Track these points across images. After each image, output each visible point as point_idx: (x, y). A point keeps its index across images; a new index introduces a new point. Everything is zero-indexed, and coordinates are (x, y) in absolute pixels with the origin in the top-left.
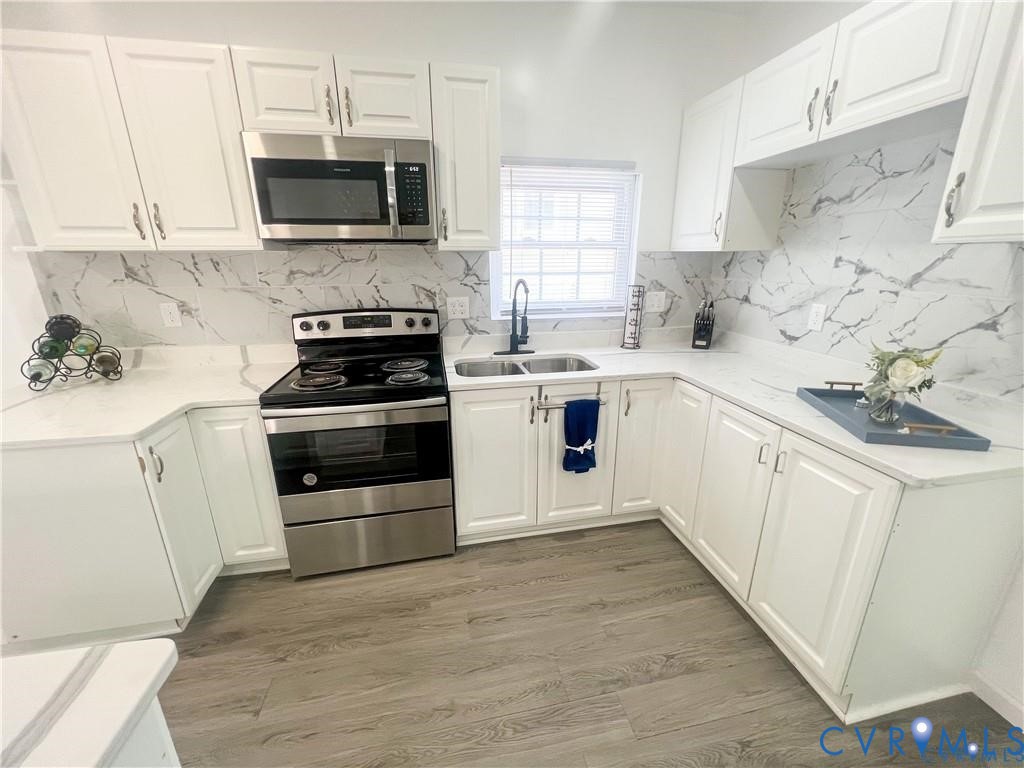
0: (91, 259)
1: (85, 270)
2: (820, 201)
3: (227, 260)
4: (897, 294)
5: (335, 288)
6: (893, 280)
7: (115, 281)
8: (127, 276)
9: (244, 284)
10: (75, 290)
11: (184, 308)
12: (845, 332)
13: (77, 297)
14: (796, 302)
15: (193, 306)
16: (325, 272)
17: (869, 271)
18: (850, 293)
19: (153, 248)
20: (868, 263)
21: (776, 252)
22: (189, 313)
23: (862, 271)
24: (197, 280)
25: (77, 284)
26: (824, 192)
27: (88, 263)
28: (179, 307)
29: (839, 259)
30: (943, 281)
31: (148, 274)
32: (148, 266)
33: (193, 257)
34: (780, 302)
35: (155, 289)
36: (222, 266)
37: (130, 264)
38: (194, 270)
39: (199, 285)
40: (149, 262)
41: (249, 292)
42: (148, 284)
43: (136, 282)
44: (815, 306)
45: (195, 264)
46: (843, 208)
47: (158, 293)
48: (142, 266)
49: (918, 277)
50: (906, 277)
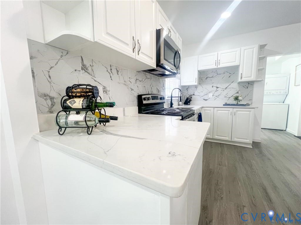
0: (64, 55)
1: (59, 60)
2: (207, 77)
3: (121, 70)
4: (224, 90)
5: (145, 87)
6: (223, 89)
7: (76, 70)
8: (82, 69)
9: (125, 82)
10: (49, 72)
11: (105, 90)
12: (217, 97)
13: (50, 77)
14: (206, 93)
15: (108, 89)
16: (143, 81)
17: (218, 88)
18: (216, 91)
19: (134, 57)
20: (218, 86)
21: (199, 86)
22: (106, 92)
23: (217, 88)
24: (111, 77)
25: (51, 68)
26: (208, 76)
27: (62, 56)
28: (103, 89)
29: (213, 86)
30: (230, 88)
31: (92, 70)
32: (93, 66)
33: (111, 66)
34: (202, 94)
35: (94, 78)
36: (119, 73)
37: (85, 63)
38: (110, 72)
39: (111, 79)
40: (94, 64)
41: (126, 85)
42: (92, 75)
43: (86, 73)
44: (210, 94)
45: (111, 69)
46: (212, 79)
47: (95, 81)
48: (90, 65)
49: (226, 88)
50: (225, 88)
